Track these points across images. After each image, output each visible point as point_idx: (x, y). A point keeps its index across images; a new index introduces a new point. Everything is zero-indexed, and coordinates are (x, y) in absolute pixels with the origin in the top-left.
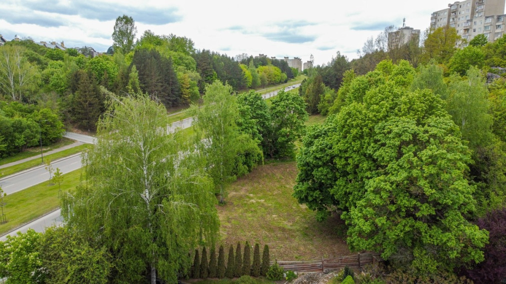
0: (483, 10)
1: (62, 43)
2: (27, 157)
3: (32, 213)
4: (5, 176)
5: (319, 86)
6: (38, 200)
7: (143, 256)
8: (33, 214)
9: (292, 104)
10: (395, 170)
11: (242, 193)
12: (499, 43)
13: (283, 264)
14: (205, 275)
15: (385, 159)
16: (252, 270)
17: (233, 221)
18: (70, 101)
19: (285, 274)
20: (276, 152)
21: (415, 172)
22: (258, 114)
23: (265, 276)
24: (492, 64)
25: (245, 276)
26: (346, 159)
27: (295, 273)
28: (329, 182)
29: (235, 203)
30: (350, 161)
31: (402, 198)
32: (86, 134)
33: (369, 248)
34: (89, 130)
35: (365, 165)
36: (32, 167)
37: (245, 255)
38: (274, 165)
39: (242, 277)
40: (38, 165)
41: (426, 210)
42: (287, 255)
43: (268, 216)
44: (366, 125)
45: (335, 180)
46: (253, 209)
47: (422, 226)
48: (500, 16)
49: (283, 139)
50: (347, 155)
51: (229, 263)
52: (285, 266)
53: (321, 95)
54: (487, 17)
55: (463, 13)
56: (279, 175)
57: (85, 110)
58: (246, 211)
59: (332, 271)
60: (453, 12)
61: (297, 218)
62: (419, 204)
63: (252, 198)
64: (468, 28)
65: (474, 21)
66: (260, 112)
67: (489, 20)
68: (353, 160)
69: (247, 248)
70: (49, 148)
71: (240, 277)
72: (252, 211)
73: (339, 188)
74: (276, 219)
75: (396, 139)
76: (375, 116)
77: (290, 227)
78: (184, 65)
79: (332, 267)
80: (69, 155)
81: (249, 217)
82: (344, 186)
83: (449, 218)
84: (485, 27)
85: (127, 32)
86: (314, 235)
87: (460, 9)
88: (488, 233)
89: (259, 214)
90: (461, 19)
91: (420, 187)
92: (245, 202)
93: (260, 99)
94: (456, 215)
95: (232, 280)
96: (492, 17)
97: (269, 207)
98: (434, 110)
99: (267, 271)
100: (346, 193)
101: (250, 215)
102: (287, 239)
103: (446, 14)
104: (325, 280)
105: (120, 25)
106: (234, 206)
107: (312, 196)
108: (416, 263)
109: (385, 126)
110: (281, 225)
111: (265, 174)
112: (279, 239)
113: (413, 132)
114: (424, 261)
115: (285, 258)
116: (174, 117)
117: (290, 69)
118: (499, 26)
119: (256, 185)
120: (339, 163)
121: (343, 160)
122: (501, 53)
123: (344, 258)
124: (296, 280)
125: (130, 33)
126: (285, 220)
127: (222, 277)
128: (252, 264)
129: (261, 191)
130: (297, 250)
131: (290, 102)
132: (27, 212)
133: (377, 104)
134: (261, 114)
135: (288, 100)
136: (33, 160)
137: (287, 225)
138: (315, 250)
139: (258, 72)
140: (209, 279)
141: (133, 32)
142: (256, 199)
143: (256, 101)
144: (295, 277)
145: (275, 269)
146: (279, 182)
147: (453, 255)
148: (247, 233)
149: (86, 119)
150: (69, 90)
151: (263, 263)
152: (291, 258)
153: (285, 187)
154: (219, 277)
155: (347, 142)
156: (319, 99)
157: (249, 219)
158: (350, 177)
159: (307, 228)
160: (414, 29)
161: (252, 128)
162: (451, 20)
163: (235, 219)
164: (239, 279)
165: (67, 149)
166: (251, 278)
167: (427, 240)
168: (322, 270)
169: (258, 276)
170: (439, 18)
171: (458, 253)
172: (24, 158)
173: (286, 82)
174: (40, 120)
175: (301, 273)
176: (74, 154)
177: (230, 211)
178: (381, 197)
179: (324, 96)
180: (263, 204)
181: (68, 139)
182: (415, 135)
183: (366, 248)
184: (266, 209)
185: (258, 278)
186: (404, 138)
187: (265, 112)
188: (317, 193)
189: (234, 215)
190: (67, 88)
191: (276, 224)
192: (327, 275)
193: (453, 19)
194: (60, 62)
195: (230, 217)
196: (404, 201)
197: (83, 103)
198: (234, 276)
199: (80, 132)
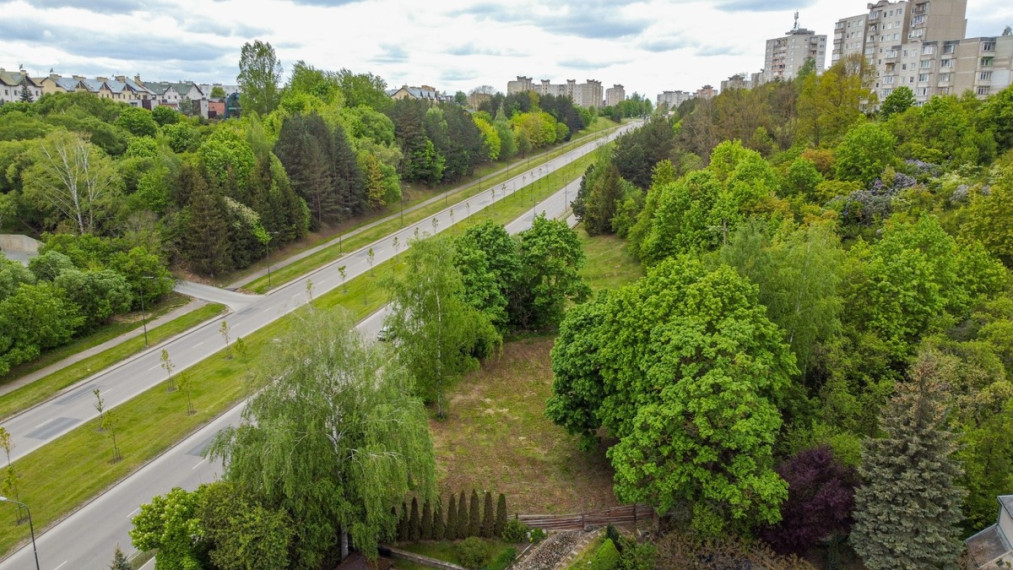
0: (925, 25)
1: (137, 78)
2: (119, 334)
3: (155, 442)
4: (94, 373)
5: (614, 183)
6: (158, 419)
7: (332, 518)
8: (156, 445)
9: (557, 242)
10: (670, 399)
11: (473, 396)
12: (925, 112)
13: (526, 519)
14: (416, 536)
15: (660, 381)
16: (482, 528)
17: (458, 448)
18: (177, 226)
19: (529, 534)
20: (533, 319)
21: (692, 406)
22: (499, 261)
23: (500, 536)
24: (908, 153)
25: (471, 538)
26: (616, 371)
27: (544, 531)
28: (594, 400)
29: (462, 416)
30: (620, 375)
31: (676, 438)
32: (207, 283)
33: (641, 501)
34: (212, 276)
35: (638, 384)
36: (131, 355)
37: (472, 508)
38: (528, 344)
39: (467, 539)
40: (140, 350)
41: (706, 455)
42: (535, 504)
43: (513, 438)
44: (640, 327)
45: (603, 398)
46: (489, 426)
47: (702, 475)
48: (949, 43)
49: (543, 300)
50: (616, 367)
51: (450, 519)
52: (530, 522)
53: (618, 201)
54: (926, 44)
55: (889, 27)
56: (534, 362)
57: (203, 241)
58: (479, 430)
59: (596, 528)
60: (872, 25)
61: (556, 442)
62: (697, 447)
63: (489, 407)
64: (893, 61)
65: (903, 49)
66: (502, 257)
67: (929, 50)
68: (624, 374)
69: (474, 498)
70: (150, 315)
71: (464, 538)
72: (487, 430)
73: (606, 410)
74: (523, 443)
75: (674, 354)
76: (653, 313)
77: (543, 458)
78: (372, 132)
79: (596, 522)
80: (186, 329)
81: (483, 440)
82: (613, 409)
83: (735, 465)
84: (922, 62)
85: (264, 73)
86: (579, 471)
87: (884, 20)
88: (787, 484)
89: (499, 434)
90: (886, 39)
91: (695, 426)
92: (478, 414)
93: (502, 234)
94: (746, 460)
95: (455, 542)
96: (935, 43)
97: (515, 421)
98: (736, 305)
99: (503, 530)
100: (615, 419)
101: (484, 436)
102: (538, 477)
103: (862, 23)
104: (586, 541)
105: (250, 61)
106: (460, 422)
107: (572, 417)
108: (696, 522)
109: (663, 331)
110: (530, 455)
111: (512, 360)
112: (525, 477)
113: (696, 344)
114: (705, 520)
115: (532, 509)
116: (358, 238)
117: (576, 112)
118: (946, 61)
119: (496, 380)
120: (607, 376)
121: (611, 372)
122: (926, 132)
123: (613, 509)
124: (545, 541)
125: (270, 72)
126: (537, 446)
127: (440, 539)
128: (481, 519)
129: (505, 392)
130: (551, 495)
131: (553, 238)
132: (146, 441)
133: (657, 293)
134: (505, 261)
135: (550, 234)
136: (129, 341)
137: (540, 453)
138: (576, 495)
139: (513, 127)
140: (421, 541)
141: (275, 72)
142: (494, 407)
143: (497, 238)
144: (544, 537)
145: (515, 526)
146: (534, 374)
147: (738, 514)
148: (479, 469)
149: (207, 257)
150: (172, 203)
151: (498, 519)
152: (541, 510)
153: (543, 384)
154: (435, 539)
155: (616, 346)
156: (614, 208)
157: (483, 444)
158: (621, 396)
159: (569, 459)
160: (816, 34)
161: (489, 287)
162: (868, 40)
163: (460, 443)
164: (463, 542)
165: (180, 315)
166: (480, 540)
167: (709, 493)
168: (583, 526)
169: (490, 537)
170: (849, 31)
171: (744, 512)
172: (114, 337)
173: (567, 139)
174: (132, 268)
175: (552, 531)
176: (194, 325)
177: (454, 431)
178: (649, 437)
179: (622, 203)
180: (505, 417)
181: (178, 294)
182: (699, 349)
183: (637, 500)
184: (509, 426)
185: (491, 540)
186: (684, 353)
187: (512, 257)
188: (578, 414)
189: (461, 437)
190: (169, 201)
191: (522, 452)
192: (589, 534)
193: (872, 37)
194: (147, 139)
195: (453, 442)
196: (679, 442)
197: (199, 230)
198: (457, 537)
199: (198, 279)
